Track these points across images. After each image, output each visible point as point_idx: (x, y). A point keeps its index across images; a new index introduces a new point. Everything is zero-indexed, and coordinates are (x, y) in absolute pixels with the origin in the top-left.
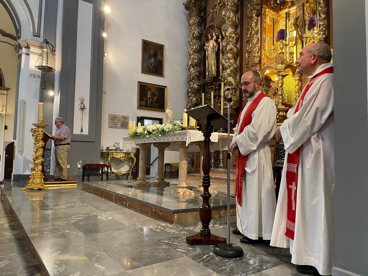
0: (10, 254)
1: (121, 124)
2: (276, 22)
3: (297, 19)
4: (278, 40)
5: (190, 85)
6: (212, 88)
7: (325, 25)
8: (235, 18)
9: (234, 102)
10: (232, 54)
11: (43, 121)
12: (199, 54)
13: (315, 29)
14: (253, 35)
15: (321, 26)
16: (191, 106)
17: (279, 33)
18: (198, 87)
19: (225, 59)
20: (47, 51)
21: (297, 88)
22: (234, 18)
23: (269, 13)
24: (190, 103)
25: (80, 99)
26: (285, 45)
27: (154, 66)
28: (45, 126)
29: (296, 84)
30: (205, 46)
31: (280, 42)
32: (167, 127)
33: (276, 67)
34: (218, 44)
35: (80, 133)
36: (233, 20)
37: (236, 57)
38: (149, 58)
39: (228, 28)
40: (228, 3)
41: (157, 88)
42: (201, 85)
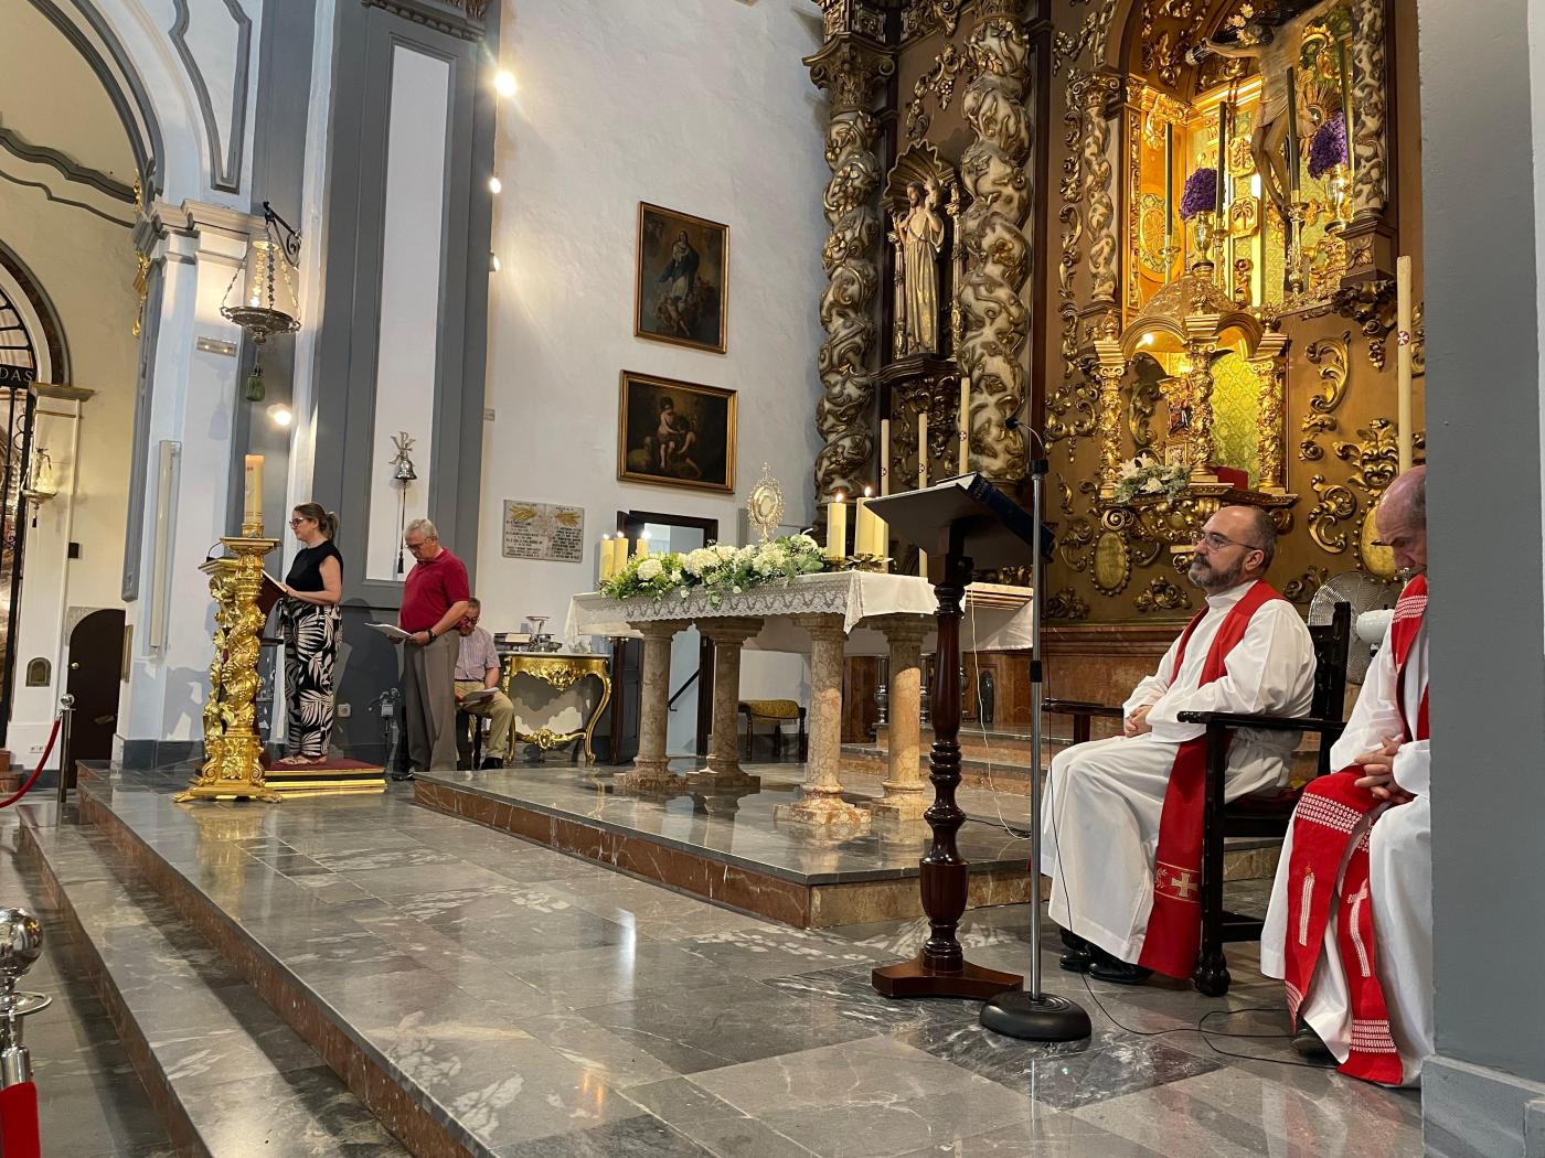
0: (211, 1030)
1: (552, 542)
2: (1179, 138)
3: (1265, 130)
4: (1190, 211)
5: (829, 386)
6: (918, 400)
7: (1380, 159)
8: (1018, 122)
9: (1009, 457)
10: (1004, 265)
11: (262, 527)
12: (868, 263)
13: (1339, 171)
14: (1090, 189)
15: (1363, 162)
16: (833, 472)
17: (1194, 186)
18: (860, 396)
19: (976, 287)
20: (270, 247)
21: (1266, 404)
22: (1012, 122)
23: (1151, 105)
24: (829, 458)
25: (394, 439)
26: (1216, 233)
27: (686, 309)
28: (270, 547)
29: (1263, 389)
30: (891, 229)
31: (1195, 221)
32: (764, 556)
33: (1184, 323)
34: (947, 222)
35: (394, 576)
36: (1007, 130)
37: (1020, 278)
38: (665, 279)
39: (987, 162)
40: (990, 64)
41: (695, 398)
42: (874, 387)
